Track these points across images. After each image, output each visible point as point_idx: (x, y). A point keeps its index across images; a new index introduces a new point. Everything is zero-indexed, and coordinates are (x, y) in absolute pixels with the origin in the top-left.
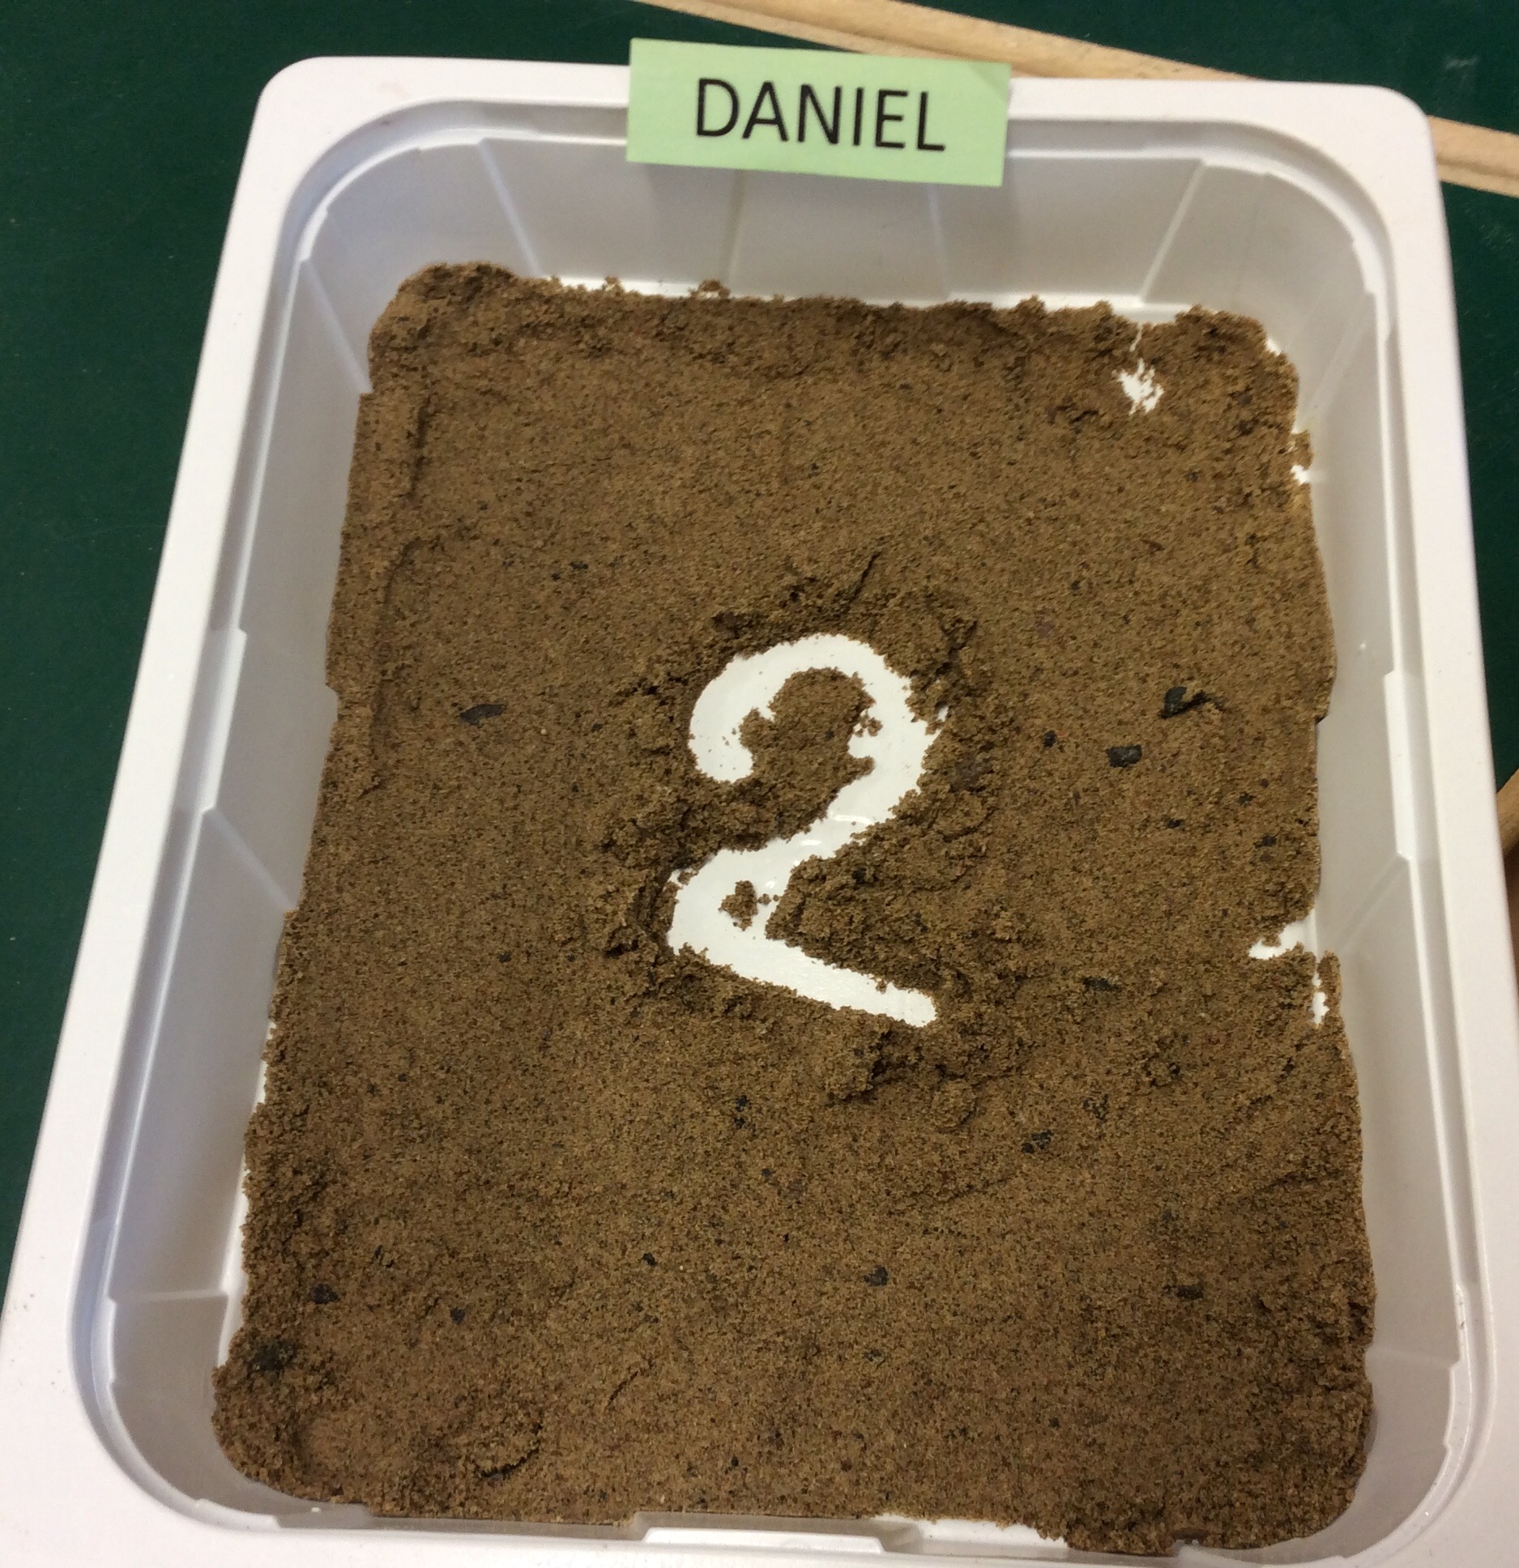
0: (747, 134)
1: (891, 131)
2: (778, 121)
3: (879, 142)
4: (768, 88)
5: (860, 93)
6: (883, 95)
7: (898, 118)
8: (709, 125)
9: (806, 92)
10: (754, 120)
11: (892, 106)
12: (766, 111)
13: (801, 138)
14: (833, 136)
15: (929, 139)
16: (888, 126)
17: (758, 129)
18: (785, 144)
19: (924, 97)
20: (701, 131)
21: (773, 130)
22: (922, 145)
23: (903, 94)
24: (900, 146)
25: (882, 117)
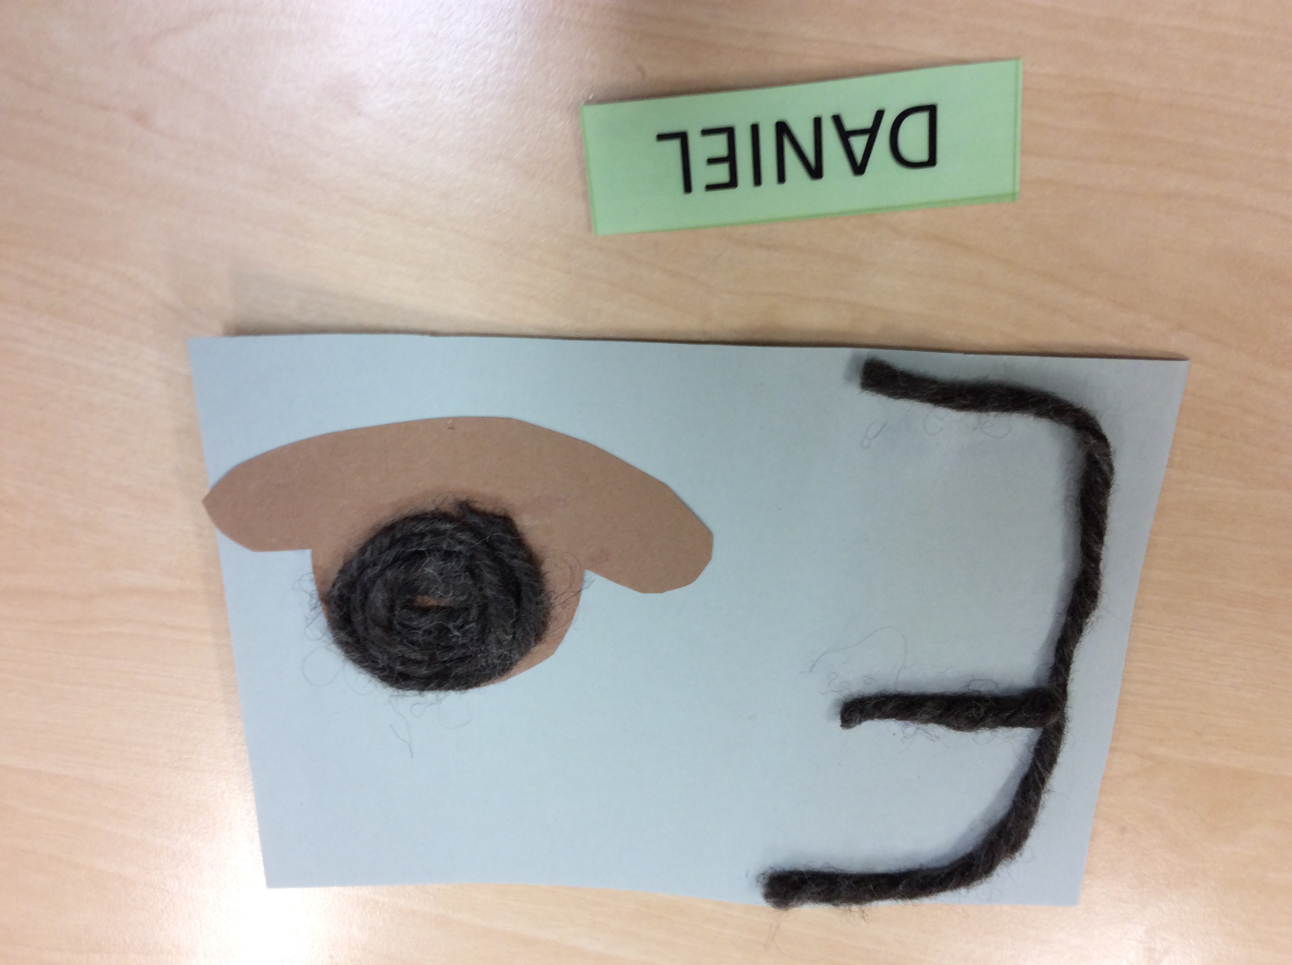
0: (880, 115)
1: (718, 146)
2: (845, 135)
3: (730, 132)
4: (859, 169)
5: (758, 181)
6: (733, 183)
7: (712, 161)
8: (924, 117)
9: (816, 172)
10: (872, 132)
11: (721, 173)
12: (858, 144)
13: (818, 122)
14: (782, 129)
15: (676, 144)
16: (723, 151)
17: (868, 123)
18: (836, 112)
19: (688, 188)
20: (932, 110)
21: (849, 125)
22: (683, 137)
23: (710, 187)
24: (706, 132)
25: (731, 159)
